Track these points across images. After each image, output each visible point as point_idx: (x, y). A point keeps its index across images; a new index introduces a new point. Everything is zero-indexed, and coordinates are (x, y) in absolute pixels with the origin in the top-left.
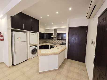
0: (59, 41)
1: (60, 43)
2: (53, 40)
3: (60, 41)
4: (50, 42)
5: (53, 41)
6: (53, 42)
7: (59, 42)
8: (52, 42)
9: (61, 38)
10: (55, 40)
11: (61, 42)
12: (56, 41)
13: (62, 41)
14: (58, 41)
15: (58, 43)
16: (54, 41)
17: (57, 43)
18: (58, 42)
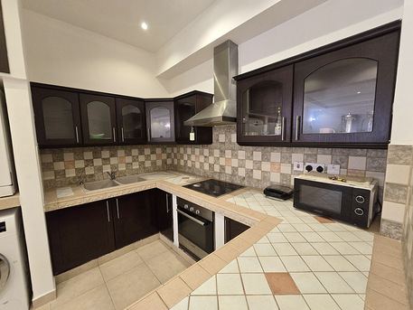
0: (266, 158)
1: (275, 179)
2: (217, 153)
3: (276, 155)
4: (198, 166)
5: (211, 160)
6: (217, 169)
7: (266, 166)
8: (206, 167)
9: (278, 130)
10: (228, 154)
11: (286, 169)
12: (235, 163)
13: (298, 156)
14: (250, 157)
15: (257, 175)
16: (222, 161)
17: (242, 173)
18: (249, 165)
